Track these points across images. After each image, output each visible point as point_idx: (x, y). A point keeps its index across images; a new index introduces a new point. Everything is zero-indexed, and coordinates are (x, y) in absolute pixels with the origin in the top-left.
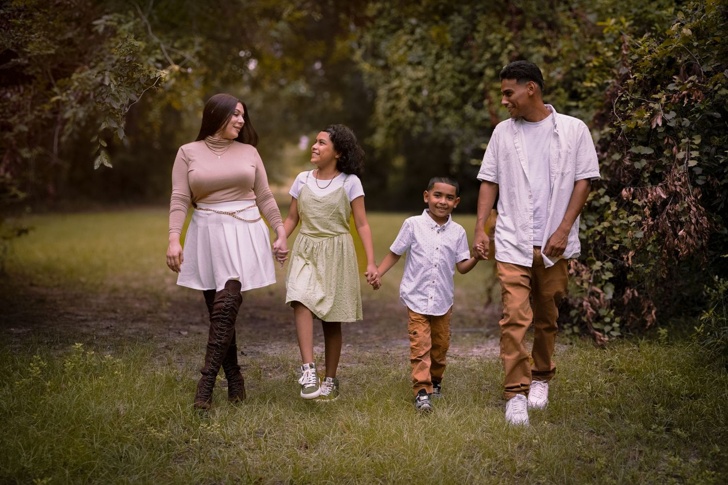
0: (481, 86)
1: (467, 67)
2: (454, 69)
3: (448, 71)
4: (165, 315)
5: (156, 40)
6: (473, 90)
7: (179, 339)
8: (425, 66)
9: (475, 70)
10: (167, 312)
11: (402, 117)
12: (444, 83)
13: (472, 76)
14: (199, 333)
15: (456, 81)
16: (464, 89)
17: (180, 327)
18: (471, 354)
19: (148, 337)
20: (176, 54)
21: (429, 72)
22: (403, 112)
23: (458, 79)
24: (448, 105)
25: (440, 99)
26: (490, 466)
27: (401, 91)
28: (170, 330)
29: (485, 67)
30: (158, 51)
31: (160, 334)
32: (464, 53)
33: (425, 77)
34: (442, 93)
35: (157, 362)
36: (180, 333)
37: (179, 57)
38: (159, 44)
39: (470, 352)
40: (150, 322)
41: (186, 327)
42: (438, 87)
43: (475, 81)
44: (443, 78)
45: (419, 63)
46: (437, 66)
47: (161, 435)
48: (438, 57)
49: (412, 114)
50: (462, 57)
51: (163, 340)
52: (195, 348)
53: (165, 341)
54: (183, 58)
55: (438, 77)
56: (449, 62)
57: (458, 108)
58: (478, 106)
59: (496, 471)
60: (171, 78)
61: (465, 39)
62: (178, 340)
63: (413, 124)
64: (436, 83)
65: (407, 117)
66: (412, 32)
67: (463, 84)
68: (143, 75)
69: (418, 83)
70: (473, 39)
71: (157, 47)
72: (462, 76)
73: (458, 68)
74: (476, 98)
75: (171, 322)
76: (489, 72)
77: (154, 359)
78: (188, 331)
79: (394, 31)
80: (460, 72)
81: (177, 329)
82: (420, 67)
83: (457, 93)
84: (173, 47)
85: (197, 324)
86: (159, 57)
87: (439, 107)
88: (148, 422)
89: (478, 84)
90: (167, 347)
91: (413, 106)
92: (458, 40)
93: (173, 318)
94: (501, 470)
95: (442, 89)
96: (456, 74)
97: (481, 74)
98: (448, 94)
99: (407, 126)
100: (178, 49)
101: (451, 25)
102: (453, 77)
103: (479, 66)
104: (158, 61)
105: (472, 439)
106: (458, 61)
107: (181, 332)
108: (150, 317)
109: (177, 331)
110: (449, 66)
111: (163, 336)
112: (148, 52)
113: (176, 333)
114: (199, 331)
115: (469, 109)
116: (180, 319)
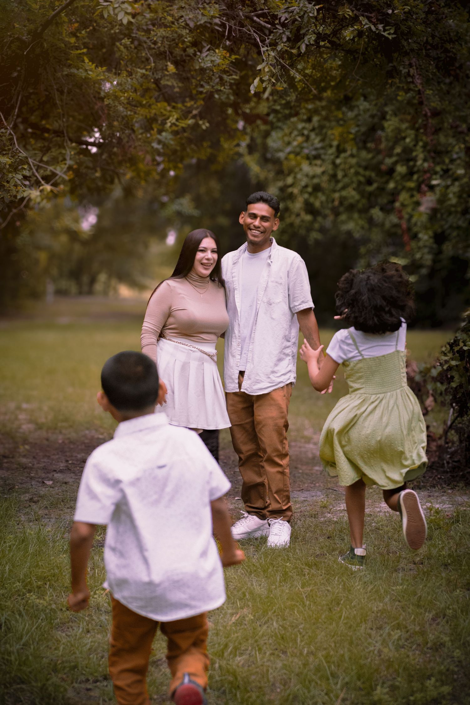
0: (391, 185)
1: (375, 161)
2: (359, 165)
3: (351, 167)
4: (24, 460)
5: (23, 154)
6: (382, 189)
7: (44, 489)
8: (323, 160)
9: (383, 167)
10: (24, 456)
11: (297, 221)
12: (346, 180)
13: (380, 173)
14: (66, 483)
15: (362, 179)
16: (370, 189)
17: (43, 475)
18: (379, 510)
19: (8, 488)
20: (46, 170)
21: (329, 167)
22: (298, 215)
23: (364, 176)
24: (351, 208)
25: (342, 200)
26: (399, 639)
27: (296, 191)
28: (32, 478)
29: (396, 163)
30: (26, 167)
31: (21, 484)
32: (370, 145)
33: (323, 173)
34: (344, 193)
35: (23, 518)
36: (43, 482)
37: (48, 173)
38: (26, 158)
39: (377, 507)
40: (8, 469)
41: (50, 475)
42: (340, 185)
43: (384, 179)
44: (345, 176)
45: (317, 157)
46: (338, 161)
47: (41, 601)
48: (340, 150)
49: (308, 218)
50: (369, 150)
51: (27, 491)
52: (63, 501)
53: (28, 493)
54: (54, 175)
55: (340, 174)
56: (352, 156)
57: (364, 211)
58: (387, 209)
59: (406, 643)
60: (42, 200)
61: (373, 129)
62: (43, 491)
63: (309, 229)
64: (338, 182)
65: (303, 221)
66: (309, 120)
67: (369, 182)
68: (10, 195)
69: (316, 181)
70: (383, 129)
71: (24, 161)
72: (368, 173)
73: (364, 164)
74: (383, 200)
75: (31, 468)
76: (401, 169)
77: (19, 514)
78: (52, 480)
79: (287, 117)
80: (366, 168)
81: (39, 478)
82: (319, 162)
83: (362, 193)
84: (41, 161)
85: (61, 471)
86: (27, 173)
87: (341, 209)
88: (24, 587)
89: (387, 182)
90: (31, 500)
91: (309, 208)
92: (363, 129)
93: (33, 465)
94: (412, 642)
95: (344, 188)
96: (361, 171)
97: (391, 171)
98: (351, 194)
99: (303, 232)
100: (47, 163)
101: (355, 112)
102: (357, 173)
103: (389, 161)
104: (25, 178)
105: (380, 608)
106: (364, 154)
107: (45, 482)
108: (7, 463)
109: (40, 480)
110: (353, 161)
111: (24, 486)
112: (15, 168)
113: (39, 482)
114: (65, 480)
115: (376, 213)
116: (42, 465)
